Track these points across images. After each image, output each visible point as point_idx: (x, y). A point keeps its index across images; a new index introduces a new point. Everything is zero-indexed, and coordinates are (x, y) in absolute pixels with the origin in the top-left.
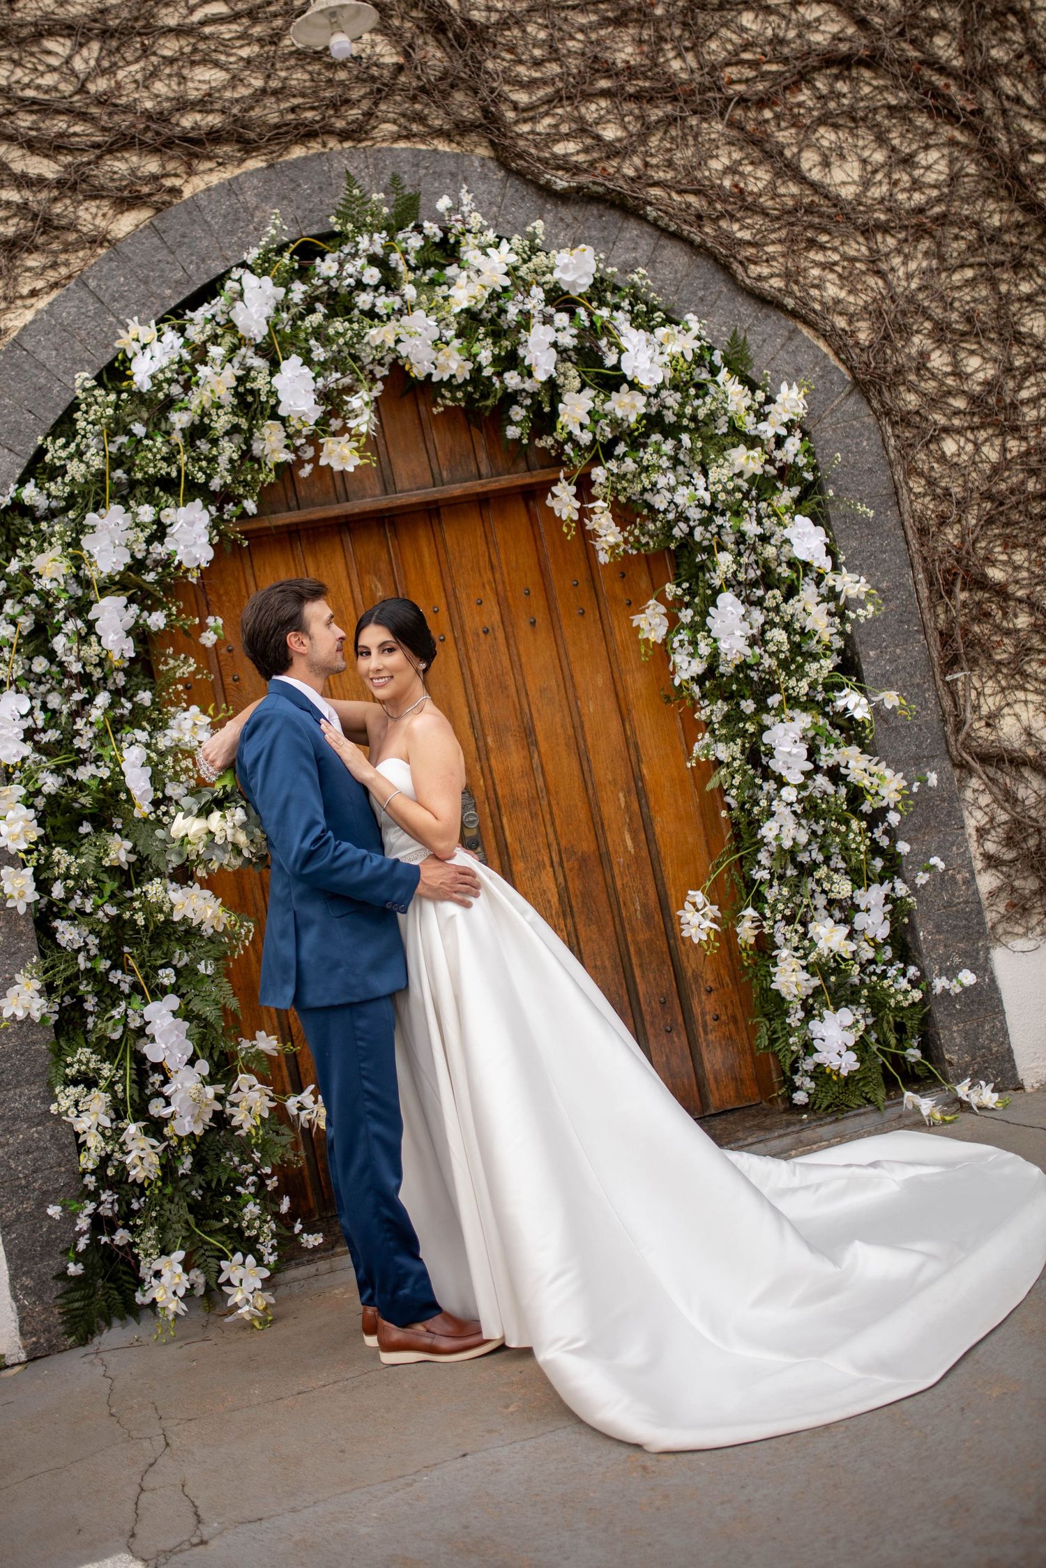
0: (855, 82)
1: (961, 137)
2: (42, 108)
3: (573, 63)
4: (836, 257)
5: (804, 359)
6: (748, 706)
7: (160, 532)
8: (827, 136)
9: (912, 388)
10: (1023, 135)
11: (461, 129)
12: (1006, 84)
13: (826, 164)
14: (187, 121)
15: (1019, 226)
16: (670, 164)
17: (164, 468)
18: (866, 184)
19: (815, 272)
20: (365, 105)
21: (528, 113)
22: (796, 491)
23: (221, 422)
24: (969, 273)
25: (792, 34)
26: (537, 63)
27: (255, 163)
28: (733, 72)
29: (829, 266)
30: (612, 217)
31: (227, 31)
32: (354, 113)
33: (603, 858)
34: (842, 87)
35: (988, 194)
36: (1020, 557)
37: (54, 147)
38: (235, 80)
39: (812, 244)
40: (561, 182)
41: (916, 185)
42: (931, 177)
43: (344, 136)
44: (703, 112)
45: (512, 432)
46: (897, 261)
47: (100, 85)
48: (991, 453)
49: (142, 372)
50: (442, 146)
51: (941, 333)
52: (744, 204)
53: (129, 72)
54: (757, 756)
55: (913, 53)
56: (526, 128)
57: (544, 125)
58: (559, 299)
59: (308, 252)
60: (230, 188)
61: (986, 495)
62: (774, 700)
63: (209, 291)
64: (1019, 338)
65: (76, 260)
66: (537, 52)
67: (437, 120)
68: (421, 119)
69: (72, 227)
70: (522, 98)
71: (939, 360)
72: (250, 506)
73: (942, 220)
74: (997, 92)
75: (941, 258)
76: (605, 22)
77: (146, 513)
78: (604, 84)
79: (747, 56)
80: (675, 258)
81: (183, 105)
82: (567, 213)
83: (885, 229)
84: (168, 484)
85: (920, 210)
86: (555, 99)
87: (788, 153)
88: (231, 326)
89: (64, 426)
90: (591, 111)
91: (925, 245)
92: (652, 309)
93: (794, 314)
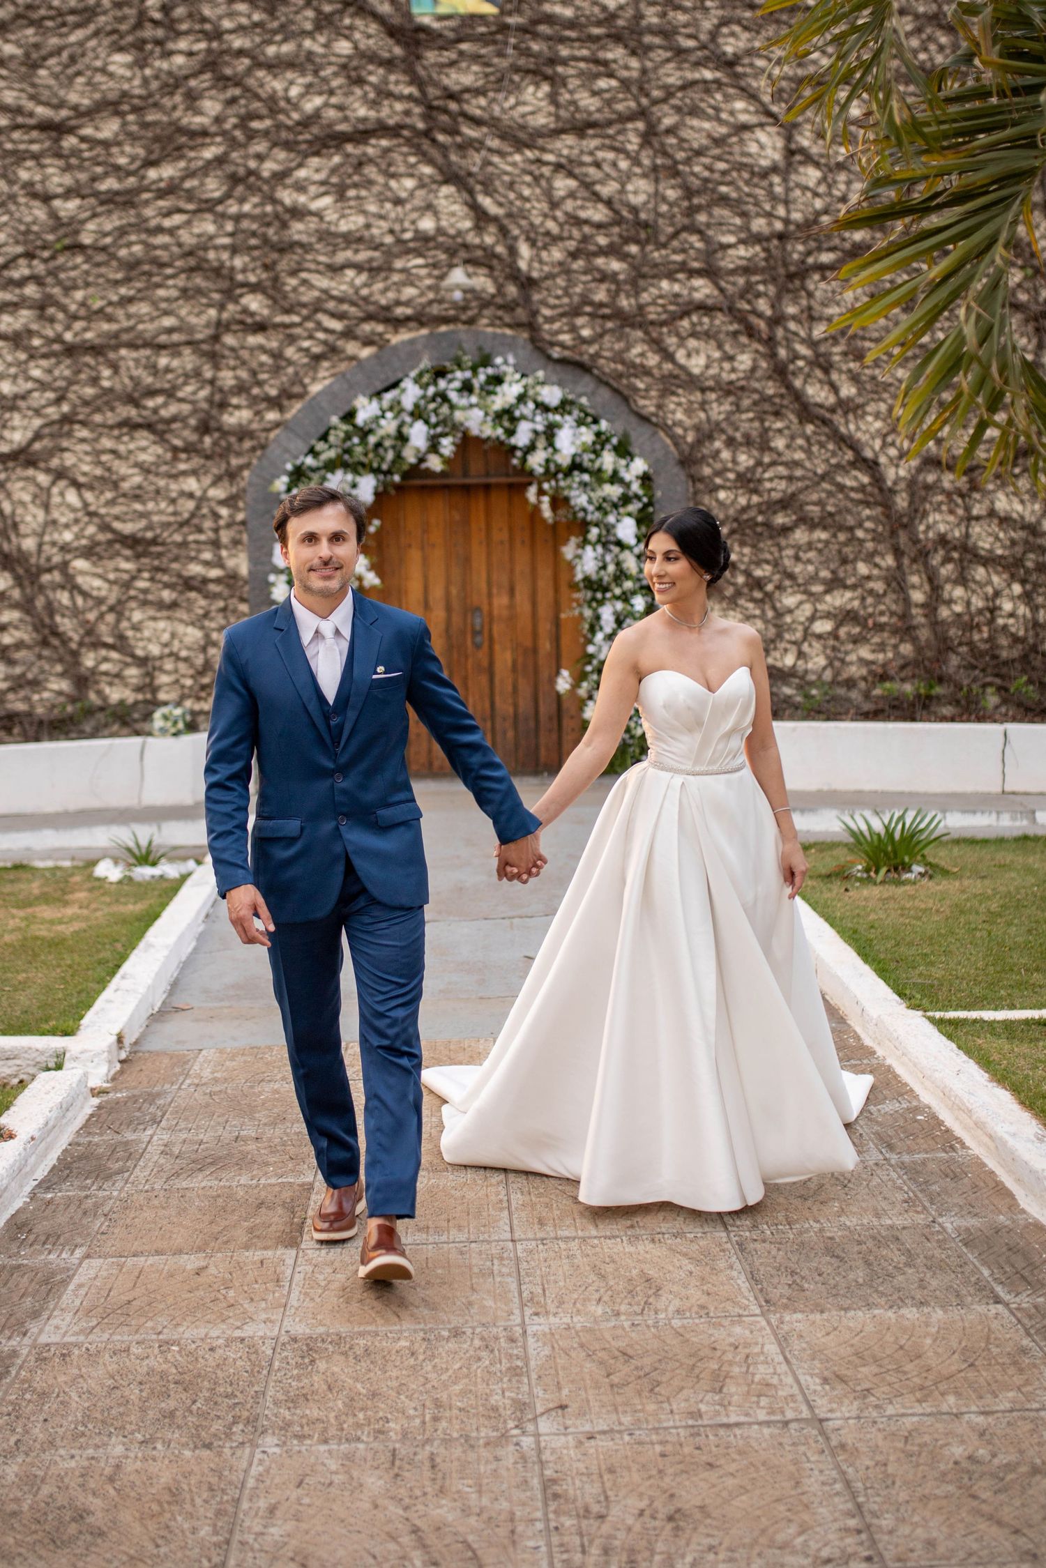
0: (712, 318)
1: (761, 348)
2: (341, 300)
3: (576, 299)
4: (683, 400)
5: (657, 446)
6: (599, 595)
7: (354, 486)
8: (692, 343)
9: (709, 465)
10: (794, 351)
11: (516, 325)
12: (792, 326)
13: (689, 355)
14: (400, 311)
15: (782, 396)
16: (611, 349)
17: (363, 459)
18: (707, 367)
19: (672, 406)
20: (476, 311)
21: (550, 320)
22: (640, 505)
23: (387, 443)
24: (751, 415)
25: (685, 292)
26: (558, 297)
27: (424, 331)
28: (651, 309)
29: (679, 404)
30: (578, 372)
31: (423, 272)
32: (470, 313)
33: (535, 650)
34: (706, 320)
35: (770, 378)
36: (747, 550)
37: (340, 316)
38: (422, 294)
39: (674, 393)
40: (556, 353)
41: (733, 370)
42: (742, 367)
43: (465, 323)
44: (633, 326)
45: (515, 462)
46: (715, 405)
47: (365, 292)
48: (743, 501)
49: (361, 418)
50: (508, 332)
51: (730, 442)
52: (647, 372)
53: (379, 286)
54: (598, 618)
55: (747, 307)
56: (547, 327)
57: (556, 326)
58: (543, 407)
59: (440, 373)
60: (412, 342)
61: (736, 520)
62: (608, 595)
63: (395, 385)
64: (771, 449)
65: (343, 366)
66: (560, 292)
67: (507, 319)
68: (500, 318)
69: (343, 351)
70: (546, 312)
71: (726, 455)
72: (397, 478)
73: (742, 388)
74: (786, 330)
75: (738, 406)
76: (594, 280)
77: (349, 477)
78: (588, 309)
79: (660, 301)
80: (605, 393)
81: (398, 303)
82: (558, 367)
83: (712, 389)
84: (363, 465)
85: (731, 383)
86: (563, 315)
87: (671, 349)
88: (399, 403)
89: (324, 438)
90: (580, 321)
91: (731, 399)
92: (587, 415)
93: (656, 425)
